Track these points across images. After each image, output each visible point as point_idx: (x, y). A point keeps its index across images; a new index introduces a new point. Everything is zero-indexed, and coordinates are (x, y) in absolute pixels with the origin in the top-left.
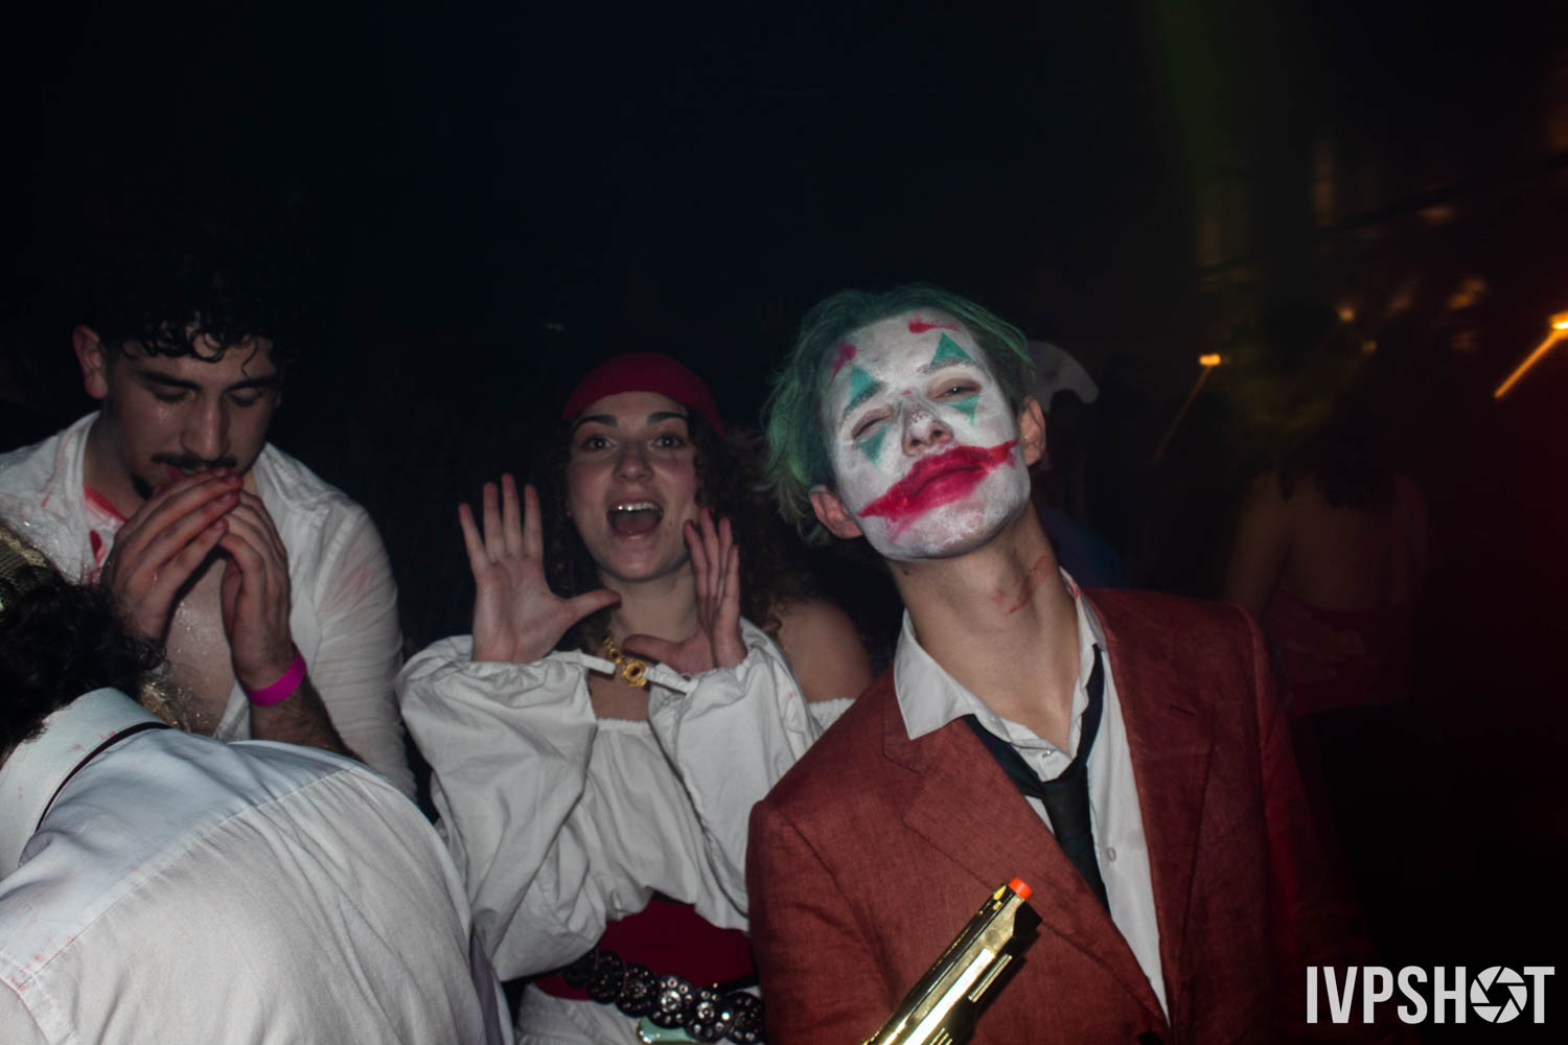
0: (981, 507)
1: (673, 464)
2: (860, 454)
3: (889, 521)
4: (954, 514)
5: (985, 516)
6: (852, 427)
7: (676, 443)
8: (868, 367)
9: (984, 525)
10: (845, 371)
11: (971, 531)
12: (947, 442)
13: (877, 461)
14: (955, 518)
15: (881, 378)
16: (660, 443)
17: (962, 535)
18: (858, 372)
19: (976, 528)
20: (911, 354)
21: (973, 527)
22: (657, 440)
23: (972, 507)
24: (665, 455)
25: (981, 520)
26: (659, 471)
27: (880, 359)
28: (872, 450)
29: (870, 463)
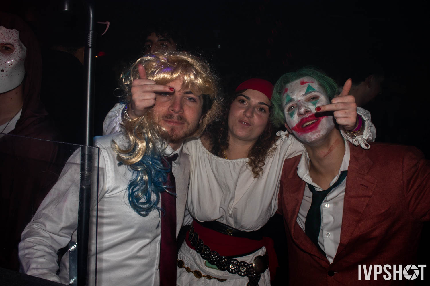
0: (319, 132)
1: (260, 116)
2: (289, 116)
3: (297, 132)
4: (313, 134)
5: (321, 134)
6: (287, 109)
7: (263, 111)
8: (290, 94)
9: (321, 136)
10: (285, 95)
11: (317, 138)
12: (310, 113)
13: (292, 117)
14: (313, 135)
15: (293, 97)
16: (259, 109)
17: (315, 139)
18: (288, 95)
19: (318, 137)
20: (300, 91)
21: (317, 137)
22: (258, 108)
23: (317, 132)
24: (259, 113)
25: (320, 135)
26: (255, 117)
27: (292, 92)
28: (291, 115)
29: (291, 118)
